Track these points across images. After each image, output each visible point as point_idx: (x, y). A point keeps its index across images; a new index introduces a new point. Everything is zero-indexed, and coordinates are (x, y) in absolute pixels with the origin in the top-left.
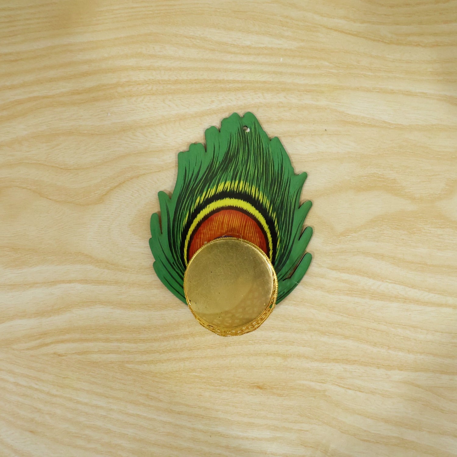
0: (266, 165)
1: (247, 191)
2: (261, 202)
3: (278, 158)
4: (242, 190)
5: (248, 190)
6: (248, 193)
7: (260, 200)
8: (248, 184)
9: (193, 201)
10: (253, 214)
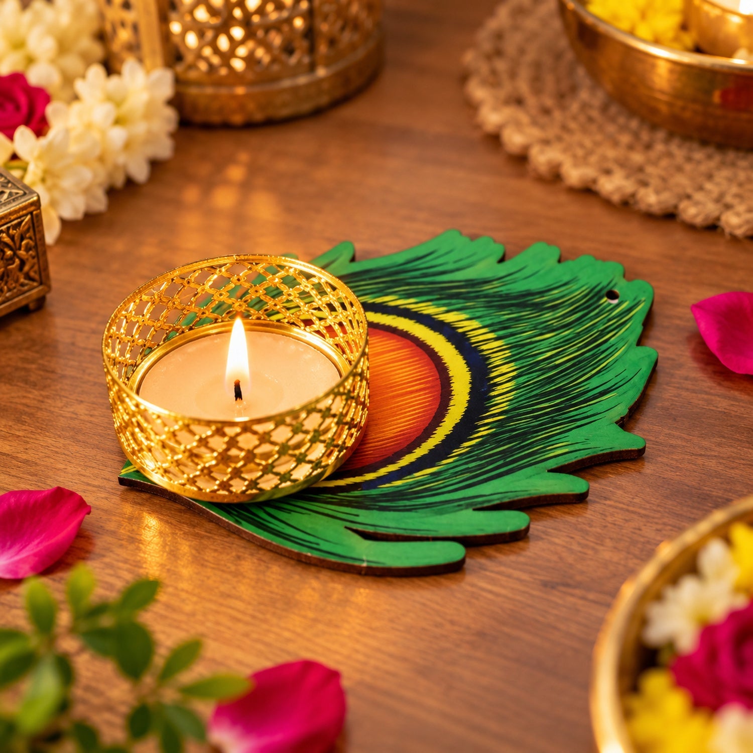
0: (579, 364)
1: (492, 360)
2: (493, 394)
3: (616, 376)
4: (483, 351)
5: (497, 359)
6: (490, 364)
7: (494, 390)
8: (507, 353)
9: (382, 292)
10: (453, 393)
